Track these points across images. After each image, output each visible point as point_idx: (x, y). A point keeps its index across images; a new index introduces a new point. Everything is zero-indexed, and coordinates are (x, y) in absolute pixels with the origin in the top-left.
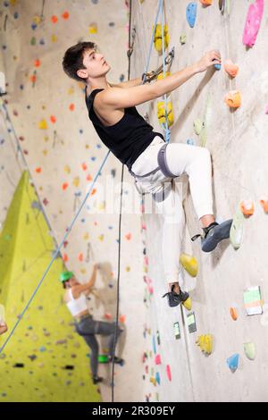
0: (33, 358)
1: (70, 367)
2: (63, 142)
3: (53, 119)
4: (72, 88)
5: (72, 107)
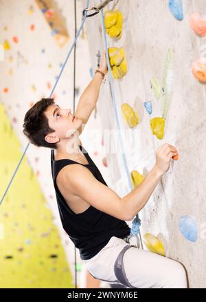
0: (21, 250)
1: (54, 256)
2: (26, 62)
3: (15, 40)
4: (31, 8)
5: (32, 27)
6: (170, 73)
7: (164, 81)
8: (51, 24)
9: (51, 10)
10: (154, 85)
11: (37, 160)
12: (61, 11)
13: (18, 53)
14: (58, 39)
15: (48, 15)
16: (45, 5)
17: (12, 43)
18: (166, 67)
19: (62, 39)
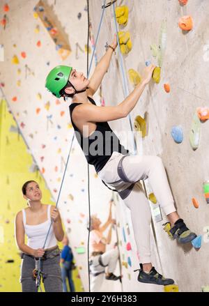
2: (33, 74)
3: (24, 55)
4: (38, 27)
5: (39, 43)
6: (164, 35)
7: (160, 42)
8: (55, 40)
9: (55, 29)
10: (153, 47)
11: (42, 158)
12: (64, 28)
13: (26, 66)
14: (62, 52)
15: (53, 33)
16: (50, 24)
17: (20, 58)
18: (161, 32)
19: (65, 52)
